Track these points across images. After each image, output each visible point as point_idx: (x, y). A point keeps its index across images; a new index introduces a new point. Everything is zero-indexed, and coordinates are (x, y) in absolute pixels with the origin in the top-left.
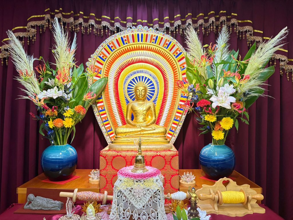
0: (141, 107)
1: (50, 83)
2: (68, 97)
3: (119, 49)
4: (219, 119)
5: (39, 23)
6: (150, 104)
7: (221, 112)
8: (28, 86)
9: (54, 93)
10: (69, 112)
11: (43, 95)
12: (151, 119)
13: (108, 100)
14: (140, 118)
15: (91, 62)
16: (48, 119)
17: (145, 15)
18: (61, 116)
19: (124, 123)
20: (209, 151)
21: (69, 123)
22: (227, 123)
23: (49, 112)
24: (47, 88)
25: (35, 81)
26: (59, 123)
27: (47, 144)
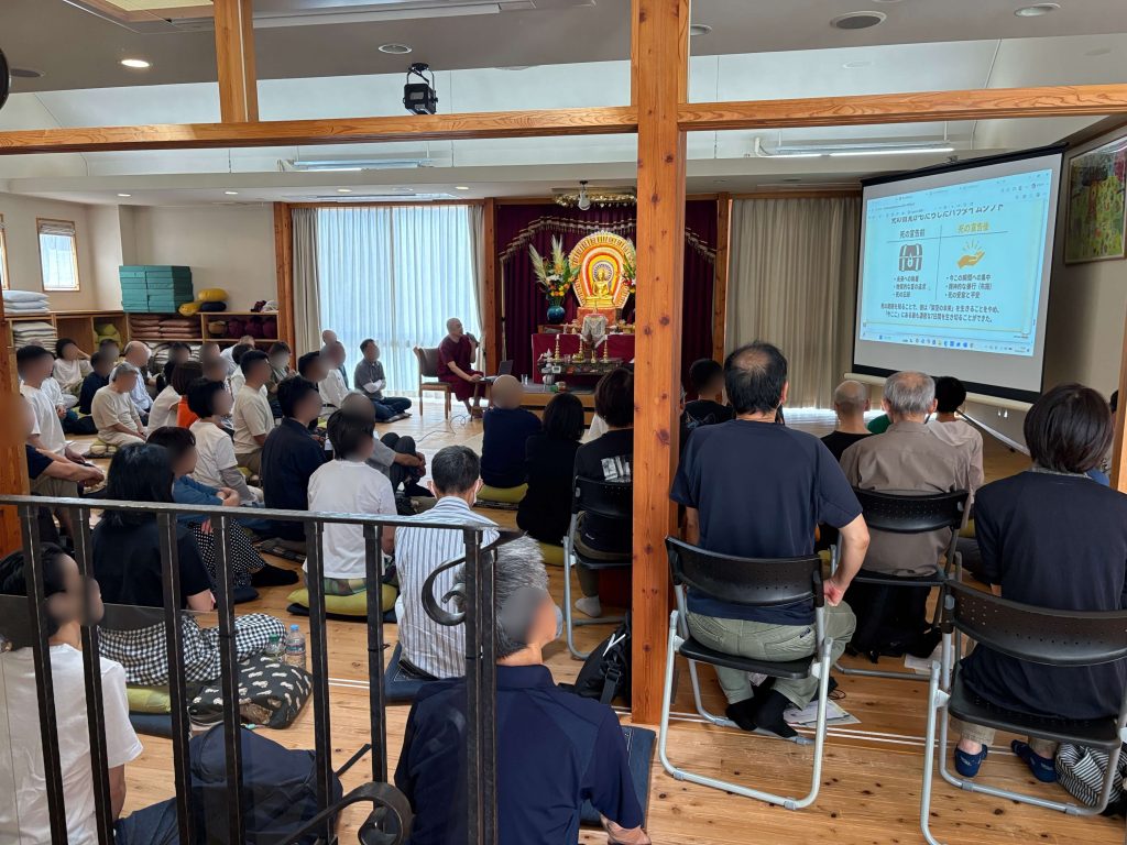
0: (600, 285)
1: (551, 271)
2: (561, 280)
3: (589, 247)
5: (536, 226)
6: (606, 283)
8: (539, 274)
9: (554, 278)
10: (561, 288)
11: (549, 279)
12: (606, 292)
13: (582, 280)
15: (571, 256)
16: (551, 292)
18: (558, 290)
19: (592, 294)
21: (562, 294)
23: (552, 288)
24: (549, 275)
25: (543, 271)
27: (549, 306)
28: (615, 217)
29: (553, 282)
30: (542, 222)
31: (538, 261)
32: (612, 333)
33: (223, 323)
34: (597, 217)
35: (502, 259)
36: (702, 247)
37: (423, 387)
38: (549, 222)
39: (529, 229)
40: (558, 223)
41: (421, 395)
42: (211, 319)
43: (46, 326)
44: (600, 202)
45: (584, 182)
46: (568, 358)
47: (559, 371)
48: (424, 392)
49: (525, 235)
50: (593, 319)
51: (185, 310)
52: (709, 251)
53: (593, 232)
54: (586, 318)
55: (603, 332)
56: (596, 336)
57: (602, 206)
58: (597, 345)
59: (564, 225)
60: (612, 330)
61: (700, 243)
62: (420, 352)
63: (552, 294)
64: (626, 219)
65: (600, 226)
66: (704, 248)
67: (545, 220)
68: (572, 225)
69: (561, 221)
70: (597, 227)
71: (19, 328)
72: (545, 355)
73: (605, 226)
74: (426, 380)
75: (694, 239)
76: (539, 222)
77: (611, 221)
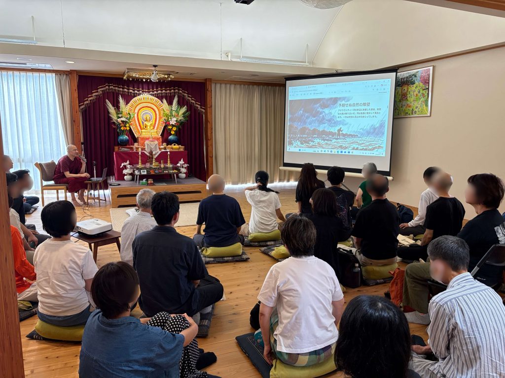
0: (148, 124)
1: (120, 116)
2: (127, 120)
3: (138, 102)
4: (172, 127)
5: (103, 89)
6: (151, 123)
7: (173, 126)
8: (113, 117)
9: (123, 119)
10: (127, 125)
11: (119, 120)
12: (152, 128)
13: (135, 121)
14: (149, 127)
16: (121, 127)
18: (126, 127)
20: (171, 137)
21: (128, 128)
22: (175, 129)
23: (122, 125)
24: (119, 117)
25: (115, 115)
26: (125, 128)
27: (119, 135)
28: (151, 87)
29: (122, 121)
30: (107, 87)
31: (112, 109)
34: (141, 86)
36: (197, 106)
37: (44, 188)
38: (111, 87)
39: (99, 90)
40: (117, 88)
41: (42, 193)
44: (144, 78)
45: (155, 66)
46: (148, 165)
47: (146, 173)
48: (44, 191)
49: (96, 94)
50: (152, 143)
52: (201, 108)
53: (139, 94)
54: (147, 142)
55: (158, 150)
56: (154, 152)
57: (144, 80)
58: (155, 157)
59: (121, 89)
60: (162, 149)
61: (196, 103)
62: (40, 166)
63: (122, 128)
64: (157, 88)
65: (143, 92)
66: (199, 106)
67: (109, 86)
68: (126, 90)
69: (119, 87)
70: (141, 92)
72: (125, 164)
73: (146, 92)
74: (45, 183)
75: (193, 102)
76: (105, 87)
77: (149, 89)
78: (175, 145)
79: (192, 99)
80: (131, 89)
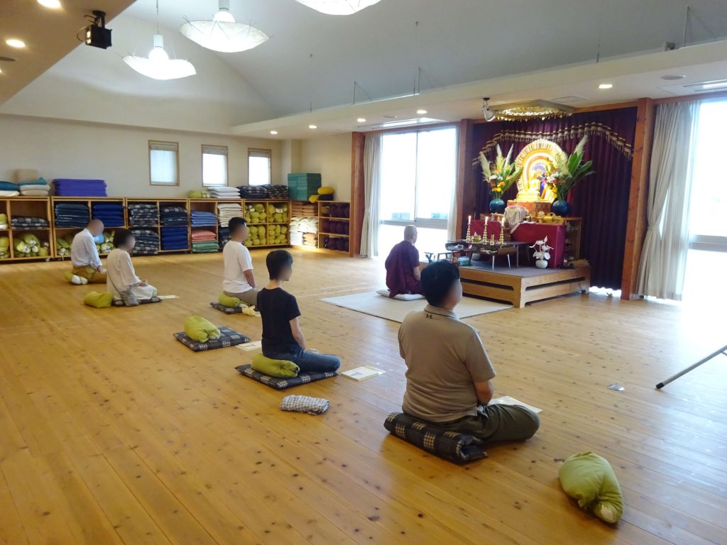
1: (493, 172)
3: (530, 152)
5: (498, 138)
8: (485, 174)
11: (491, 178)
13: (523, 179)
15: (517, 160)
17: (549, 129)
18: (497, 187)
20: (556, 203)
21: (499, 190)
22: (555, 190)
23: (493, 185)
24: (492, 174)
27: (491, 199)
28: (555, 127)
29: (494, 180)
30: (502, 135)
32: (525, 222)
33: (328, 207)
34: (541, 128)
35: (473, 164)
36: (627, 149)
38: (507, 134)
39: (493, 141)
40: (513, 135)
42: (324, 205)
43: (238, 206)
49: (490, 145)
50: (512, 210)
51: (313, 199)
53: (534, 140)
54: (506, 209)
55: (518, 221)
56: (511, 223)
58: (512, 232)
59: (517, 136)
60: (526, 219)
61: (626, 146)
63: (494, 190)
65: (543, 135)
67: (504, 134)
68: (522, 136)
69: (515, 133)
70: (540, 136)
71: (220, 207)
73: (546, 135)
75: (619, 143)
76: (499, 136)
77: (551, 131)
78: (551, 215)
79: (618, 140)
80: (529, 134)
